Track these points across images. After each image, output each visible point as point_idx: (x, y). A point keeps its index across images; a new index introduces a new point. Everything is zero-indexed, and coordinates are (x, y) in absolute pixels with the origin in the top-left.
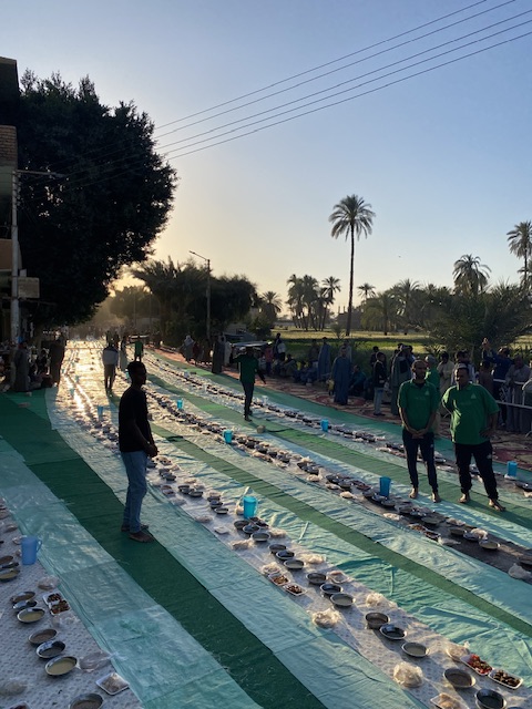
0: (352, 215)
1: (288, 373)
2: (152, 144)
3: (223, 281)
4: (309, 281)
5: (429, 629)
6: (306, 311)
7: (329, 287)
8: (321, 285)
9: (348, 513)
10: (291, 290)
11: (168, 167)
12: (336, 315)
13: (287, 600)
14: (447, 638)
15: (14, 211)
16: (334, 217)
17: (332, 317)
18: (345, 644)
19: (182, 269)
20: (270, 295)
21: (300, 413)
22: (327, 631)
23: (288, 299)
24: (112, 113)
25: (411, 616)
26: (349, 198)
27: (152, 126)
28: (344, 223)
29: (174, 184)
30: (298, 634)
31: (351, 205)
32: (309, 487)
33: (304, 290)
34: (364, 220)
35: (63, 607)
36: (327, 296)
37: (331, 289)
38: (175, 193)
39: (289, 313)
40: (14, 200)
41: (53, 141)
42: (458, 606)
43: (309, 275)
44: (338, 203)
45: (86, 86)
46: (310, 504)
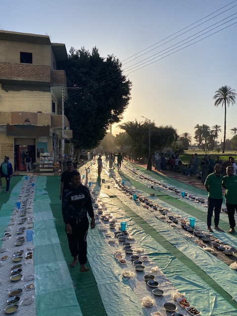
0: (225, 95)
1: (180, 170)
2: (121, 71)
3: (161, 129)
4: (205, 127)
5: (172, 285)
6: (204, 142)
7: (215, 129)
8: (212, 129)
9: (169, 233)
10: (196, 131)
11: (129, 81)
12: (220, 143)
13: (117, 266)
14: (178, 290)
15: (63, 104)
16: (216, 97)
17: (218, 144)
18: (130, 286)
19: (141, 124)
20: (186, 134)
21: (176, 188)
22: (125, 279)
23: (195, 136)
24: (105, 60)
25: (167, 278)
26: (223, 87)
27: (121, 64)
28: (222, 99)
29: (130, 88)
30: (112, 279)
31: (225, 90)
32: (159, 221)
33: (203, 131)
34: (231, 97)
35: (30, 257)
36: (214, 134)
37: (217, 131)
38: (131, 92)
39: (196, 142)
40: (63, 99)
41: (80, 74)
42: (194, 278)
43: (205, 124)
44: (218, 90)
45: (95, 51)
46: (154, 227)
